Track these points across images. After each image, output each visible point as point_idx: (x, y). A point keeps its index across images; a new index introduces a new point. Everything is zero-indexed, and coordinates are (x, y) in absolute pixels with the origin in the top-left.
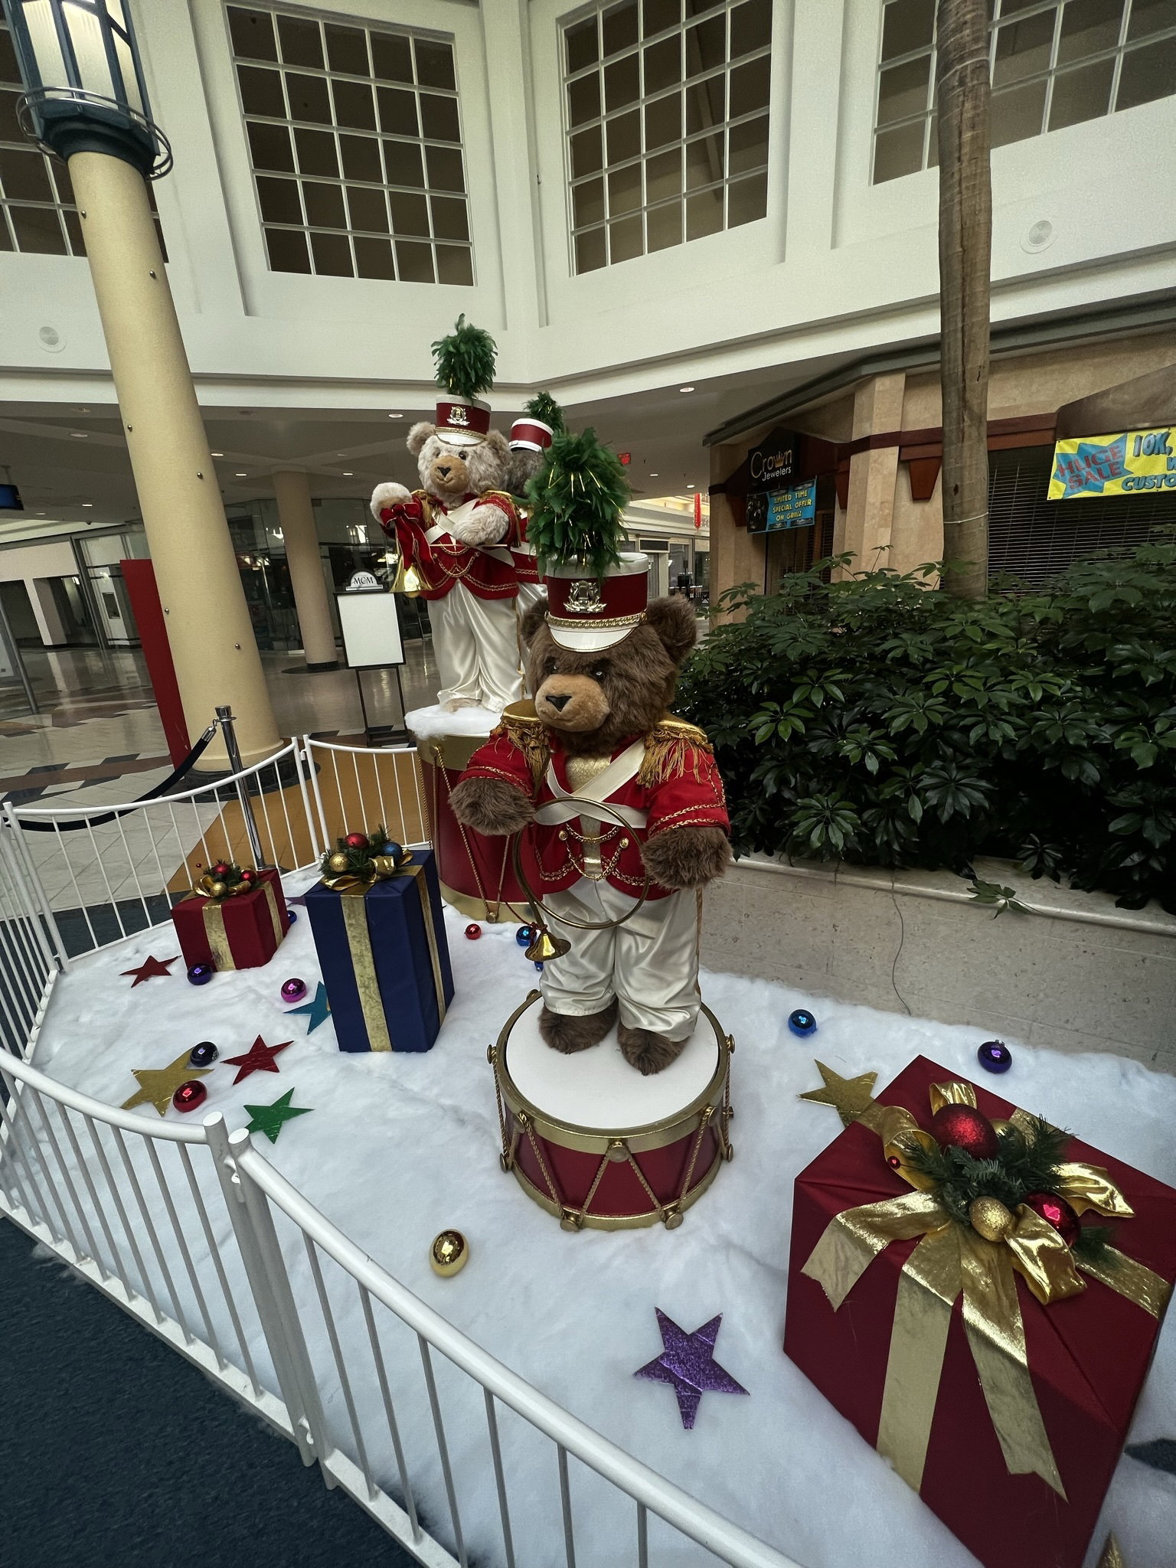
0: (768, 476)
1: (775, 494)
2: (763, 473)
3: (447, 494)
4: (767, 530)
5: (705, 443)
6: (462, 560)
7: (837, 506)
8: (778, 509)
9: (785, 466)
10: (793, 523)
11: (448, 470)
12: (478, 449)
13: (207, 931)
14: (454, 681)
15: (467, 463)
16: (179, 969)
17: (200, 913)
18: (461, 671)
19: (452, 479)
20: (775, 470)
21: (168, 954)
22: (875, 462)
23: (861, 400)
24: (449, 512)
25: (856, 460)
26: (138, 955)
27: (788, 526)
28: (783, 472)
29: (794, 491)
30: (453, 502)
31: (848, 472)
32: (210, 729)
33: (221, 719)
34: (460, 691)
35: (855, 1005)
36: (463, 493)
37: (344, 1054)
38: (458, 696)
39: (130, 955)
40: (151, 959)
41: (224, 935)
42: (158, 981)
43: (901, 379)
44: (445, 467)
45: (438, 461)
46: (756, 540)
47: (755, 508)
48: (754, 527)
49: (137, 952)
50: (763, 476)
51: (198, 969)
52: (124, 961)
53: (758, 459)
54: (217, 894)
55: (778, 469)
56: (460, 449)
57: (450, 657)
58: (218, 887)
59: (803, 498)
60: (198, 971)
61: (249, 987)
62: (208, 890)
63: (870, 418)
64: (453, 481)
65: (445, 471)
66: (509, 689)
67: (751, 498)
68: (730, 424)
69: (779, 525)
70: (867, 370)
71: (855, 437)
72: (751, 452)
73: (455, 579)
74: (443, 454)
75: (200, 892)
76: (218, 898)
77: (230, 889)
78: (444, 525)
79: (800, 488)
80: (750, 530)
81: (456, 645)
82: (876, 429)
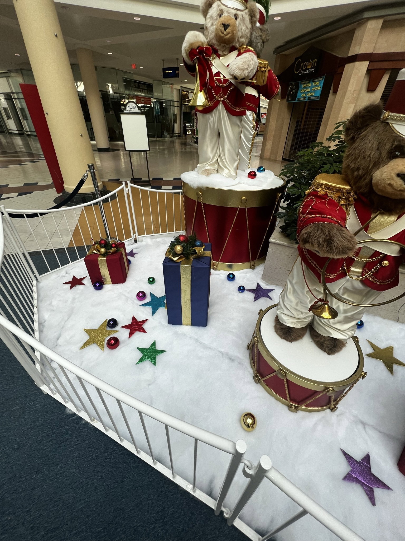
0: (302, 73)
1: (303, 83)
2: (300, 71)
3: (222, 45)
4: (296, 101)
5: (274, 53)
6: (225, 90)
7: (331, 91)
8: (303, 90)
9: (311, 68)
10: (309, 98)
11: (228, 25)
12: (243, 13)
13: (100, 268)
14: (207, 160)
15: (237, 22)
16: (88, 282)
17: (97, 261)
18: (210, 155)
19: (229, 33)
20: (306, 69)
21: (81, 276)
22: (357, 69)
23: (358, 33)
24: (221, 58)
25: (348, 67)
26: (67, 275)
27: (307, 100)
28: (310, 71)
29: (313, 81)
30: (224, 51)
31: (342, 73)
32: (86, 175)
33: (90, 170)
34: (210, 165)
35: (374, 316)
36: (231, 45)
37: (171, 326)
38: (209, 167)
39: (64, 274)
40: (74, 277)
41: (107, 271)
42: (79, 287)
43: (380, 22)
44: (226, 24)
45: (222, 19)
46: (289, 105)
47: (292, 89)
48: (290, 99)
49: (67, 273)
50: (300, 72)
51: (97, 284)
52: (62, 277)
53: (299, 63)
54: (103, 253)
55: (308, 69)
56: (235, 12)
57: (207, 147)
58: (103, 250)
59: (317, 86)
60: (97, 285)
61: (121, 293)
62: (99, 251)
63: (360, 44)
64: (229, 35)
65: (226, 26)
66: (233, 166)
67: (291, 84)
68: (288, 43)
69: (302, 99)
70: (366, 15)
71: (350, 54)
72: (296, 59)
73: (219, 101)
74: (225, 14)
75: (95, 252)
76: (103, 255)
77: (108, 251)
78: (218, 66)
79: (316, 80)
80: (288, 100)
81: (211, 140)
82: (362, 50)
